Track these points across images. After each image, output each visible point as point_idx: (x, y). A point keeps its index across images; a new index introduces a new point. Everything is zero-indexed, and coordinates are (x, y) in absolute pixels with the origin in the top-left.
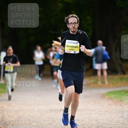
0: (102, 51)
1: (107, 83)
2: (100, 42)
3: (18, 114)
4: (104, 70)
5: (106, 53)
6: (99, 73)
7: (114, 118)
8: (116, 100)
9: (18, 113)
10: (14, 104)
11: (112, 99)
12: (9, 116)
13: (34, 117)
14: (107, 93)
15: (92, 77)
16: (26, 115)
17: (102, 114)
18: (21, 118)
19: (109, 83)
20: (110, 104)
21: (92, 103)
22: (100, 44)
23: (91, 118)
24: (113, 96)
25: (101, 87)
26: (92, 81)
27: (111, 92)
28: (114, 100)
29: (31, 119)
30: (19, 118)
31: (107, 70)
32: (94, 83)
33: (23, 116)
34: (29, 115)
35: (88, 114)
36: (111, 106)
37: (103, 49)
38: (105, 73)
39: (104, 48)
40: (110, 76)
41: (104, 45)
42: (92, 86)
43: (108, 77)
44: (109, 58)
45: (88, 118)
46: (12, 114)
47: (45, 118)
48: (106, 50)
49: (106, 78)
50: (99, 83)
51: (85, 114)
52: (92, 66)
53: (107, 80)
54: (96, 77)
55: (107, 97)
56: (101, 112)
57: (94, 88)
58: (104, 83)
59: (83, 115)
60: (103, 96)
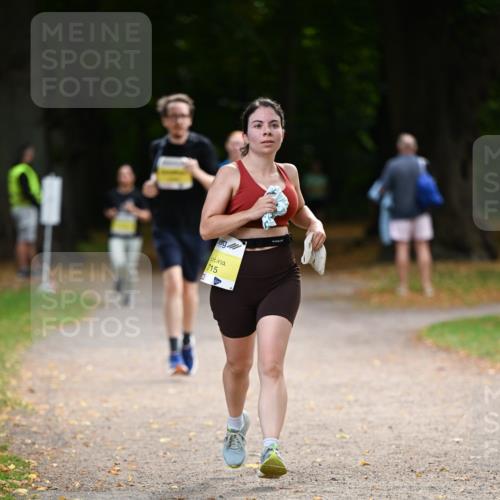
0: (414, 173)
1: (429, 290)
2: (408, 140)
3: (105, 405)
4: (420, 243)
5: (428, 180)
6: (403, 254)
7: (454, 420)
8: (462, 353)
9: (106, 401)
10: (90, 368)
11: (447, 350)
12: (73, 412)
13: (163, 414)
14: (432, 328)
15: (377, 271)
16: (136, 407)
17: (412, 402)
18: (118, 416)
19: (438, 289)
20: (441, 369)
21: (377, 363)
22: (408, 146)
23: (371, 418)
24: (452, 339)
25: (408, 306)
26: (376, 284)
27: (444, 325)
28: (457, 352)
29: (151, 421)
30: (107, 419)
31: (432, 243)
32: (382, 291)
33: (122, 411)
34: (145, 407)
35: (362, 406)
36: (443, 374)
37: (417, 165)
38: (424, 254)
39: (422, 162)
40: (442, 267)
41: (420, 153)
42: (375, 300)
43: (434, 270)
44: (438, 198)
45: (363, 420)
46: (84, 404)
47: (205, 417)
48: (430, 169)
49: (426, 273)
50: (403, 291)
51: (349, 402)
52: (374, 231)
53: (432, 281)
54: (391, 270)
55: (429, 341)
56: (410, 398)
57: (382, 308)
58: (420, 291)
59: (341, 408)
60: (416, 339)
